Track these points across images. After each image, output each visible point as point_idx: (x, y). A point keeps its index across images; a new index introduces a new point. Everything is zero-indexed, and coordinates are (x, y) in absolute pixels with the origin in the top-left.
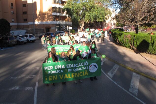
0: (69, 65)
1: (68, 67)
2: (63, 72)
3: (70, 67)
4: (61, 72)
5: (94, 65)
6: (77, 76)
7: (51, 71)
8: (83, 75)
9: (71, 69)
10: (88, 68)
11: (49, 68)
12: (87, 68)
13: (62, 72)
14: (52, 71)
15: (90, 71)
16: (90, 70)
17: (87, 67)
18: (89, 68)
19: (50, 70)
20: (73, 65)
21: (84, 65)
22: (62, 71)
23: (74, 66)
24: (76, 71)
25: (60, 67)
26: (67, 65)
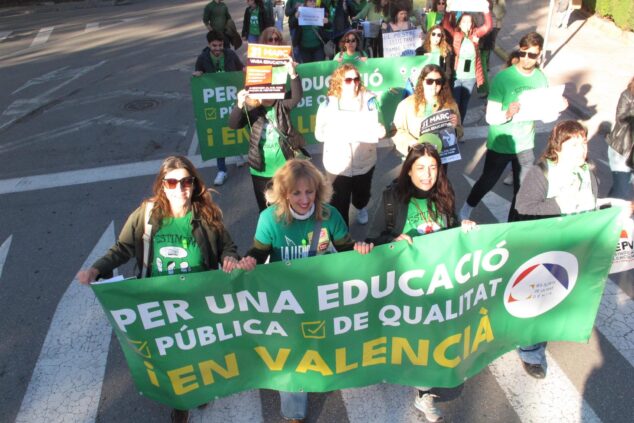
0: (340, 290)
1: (336, 304)
2: (284, 334)
4: (269, 333)
10: (501, 288)
13: (276, 335)
16: (511, 300)
18: (509, 291)
22: (276, 329)
25: (258, 302)
26: (319, 288)
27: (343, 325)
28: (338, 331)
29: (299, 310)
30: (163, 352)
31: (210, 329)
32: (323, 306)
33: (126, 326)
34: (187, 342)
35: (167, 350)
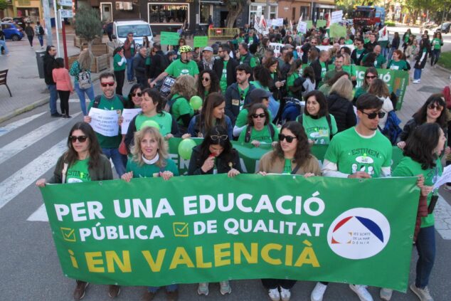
0: (198, 201)
1: (195, 212)
2: (162, 236)
3: (203, 210)
4: (152, 237)
5: (360, 219)
6: (242, 255)
7: (94, 229)
8: (288, 263)
9: (209, 222)
10: (324, 231)
11: (83, 211)
12: (317, 234)
13: (157, 238)
14: (102, 229)
15: (333, 247)
16: (334, 242)
17: (318, 226)
18: (330, 234)
19: (89, 224)
20: (220, 197)
21: (298, 212)
22: (157, 232)
23: (226, 204)
24: (239, 230)
25: (146, 208)
26: (185, 198)
27: (200, 228)
28: (197, 232)
29: (172, 213)
30: (83, 239)
31: (114, 228)
32: (187, 212)
33: (63, 216)
34: (99, 234)
35: (86, 238)
